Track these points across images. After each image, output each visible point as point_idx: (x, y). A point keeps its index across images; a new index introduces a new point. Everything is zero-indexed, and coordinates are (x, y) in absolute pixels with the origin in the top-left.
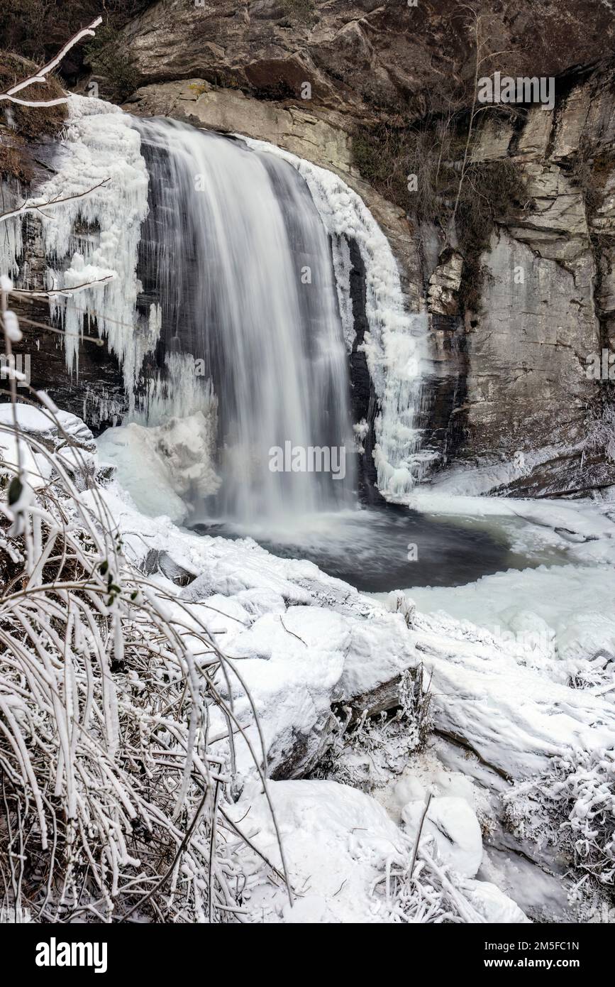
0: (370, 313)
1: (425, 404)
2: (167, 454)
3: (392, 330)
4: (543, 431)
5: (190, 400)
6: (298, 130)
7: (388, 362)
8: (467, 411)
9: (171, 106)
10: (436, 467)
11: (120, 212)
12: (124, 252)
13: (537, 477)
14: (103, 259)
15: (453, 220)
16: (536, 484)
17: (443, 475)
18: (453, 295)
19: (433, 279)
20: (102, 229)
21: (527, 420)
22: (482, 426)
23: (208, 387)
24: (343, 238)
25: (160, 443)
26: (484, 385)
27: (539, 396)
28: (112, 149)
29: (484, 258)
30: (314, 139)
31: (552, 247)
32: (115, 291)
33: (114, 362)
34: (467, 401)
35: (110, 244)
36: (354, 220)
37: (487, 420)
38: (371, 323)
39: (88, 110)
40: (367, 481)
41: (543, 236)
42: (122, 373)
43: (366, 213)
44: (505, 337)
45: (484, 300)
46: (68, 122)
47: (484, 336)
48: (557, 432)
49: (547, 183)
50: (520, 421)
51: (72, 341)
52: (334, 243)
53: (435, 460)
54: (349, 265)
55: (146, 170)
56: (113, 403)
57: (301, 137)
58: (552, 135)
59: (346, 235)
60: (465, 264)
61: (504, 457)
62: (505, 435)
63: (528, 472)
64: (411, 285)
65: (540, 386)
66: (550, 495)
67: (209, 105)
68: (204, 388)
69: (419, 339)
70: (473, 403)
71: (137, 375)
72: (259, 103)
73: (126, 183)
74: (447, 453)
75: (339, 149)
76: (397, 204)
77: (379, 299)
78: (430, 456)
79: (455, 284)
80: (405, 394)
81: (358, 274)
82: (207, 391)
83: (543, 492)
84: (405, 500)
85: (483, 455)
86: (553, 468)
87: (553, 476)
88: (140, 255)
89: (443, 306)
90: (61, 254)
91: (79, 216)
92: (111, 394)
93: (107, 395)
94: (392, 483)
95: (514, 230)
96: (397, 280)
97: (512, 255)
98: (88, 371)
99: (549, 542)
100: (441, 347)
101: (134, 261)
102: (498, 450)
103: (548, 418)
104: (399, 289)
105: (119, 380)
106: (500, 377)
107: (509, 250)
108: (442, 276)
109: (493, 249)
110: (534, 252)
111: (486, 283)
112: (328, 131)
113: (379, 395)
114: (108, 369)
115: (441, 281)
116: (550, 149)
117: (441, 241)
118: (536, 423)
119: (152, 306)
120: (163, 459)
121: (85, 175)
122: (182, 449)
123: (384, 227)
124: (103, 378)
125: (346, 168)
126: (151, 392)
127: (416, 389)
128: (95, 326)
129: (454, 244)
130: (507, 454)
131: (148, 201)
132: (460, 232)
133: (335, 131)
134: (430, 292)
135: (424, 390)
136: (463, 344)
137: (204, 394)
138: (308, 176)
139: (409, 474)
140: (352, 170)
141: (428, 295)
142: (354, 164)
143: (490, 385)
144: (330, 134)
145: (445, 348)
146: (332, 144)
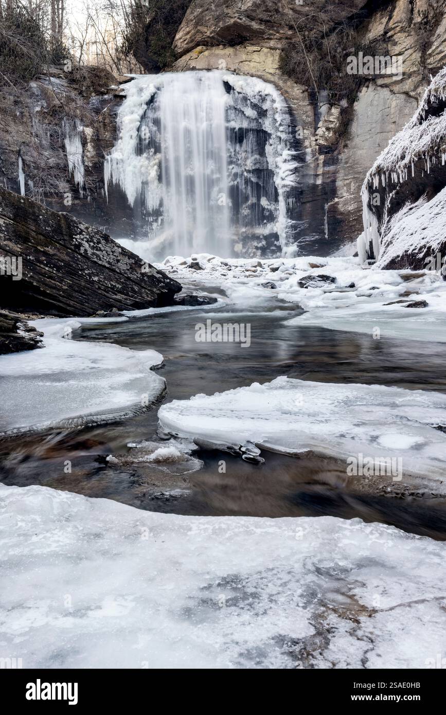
6: (248, 57)
8: (337, 203)
9: (185, 64)
18: (334, 131)
19: (320, 124)
22: (349, 212)
26: (348, 185)
29: (356, 103)
31: (400, 85)
34: (337, 197)
37: (351, 208)
41: (395, 79)
44: (364, 151)
47: (351, 153)
57: (250, 61)
60: (342, 110)
70: (341, 197)
75: (273, 62)
78: (316, 237)
79: (335, 124)
89: (326, 140)
95: (378, 81)
97: (375, 97)
106: (359, 177)
107: (373, 94)
109: (362, 97)
110: (391, 91)
112: (268, 53)
115: (326, 124)
125: (272, 71)
133: (273, 52)
134: (317, 133)
136: (336, 161)
140: (277, 71)
141: (315, 135)
142: (280, 68)
143: (352, 184)
144: (269, 54)
145: (324, 166)
146: (270, 59)
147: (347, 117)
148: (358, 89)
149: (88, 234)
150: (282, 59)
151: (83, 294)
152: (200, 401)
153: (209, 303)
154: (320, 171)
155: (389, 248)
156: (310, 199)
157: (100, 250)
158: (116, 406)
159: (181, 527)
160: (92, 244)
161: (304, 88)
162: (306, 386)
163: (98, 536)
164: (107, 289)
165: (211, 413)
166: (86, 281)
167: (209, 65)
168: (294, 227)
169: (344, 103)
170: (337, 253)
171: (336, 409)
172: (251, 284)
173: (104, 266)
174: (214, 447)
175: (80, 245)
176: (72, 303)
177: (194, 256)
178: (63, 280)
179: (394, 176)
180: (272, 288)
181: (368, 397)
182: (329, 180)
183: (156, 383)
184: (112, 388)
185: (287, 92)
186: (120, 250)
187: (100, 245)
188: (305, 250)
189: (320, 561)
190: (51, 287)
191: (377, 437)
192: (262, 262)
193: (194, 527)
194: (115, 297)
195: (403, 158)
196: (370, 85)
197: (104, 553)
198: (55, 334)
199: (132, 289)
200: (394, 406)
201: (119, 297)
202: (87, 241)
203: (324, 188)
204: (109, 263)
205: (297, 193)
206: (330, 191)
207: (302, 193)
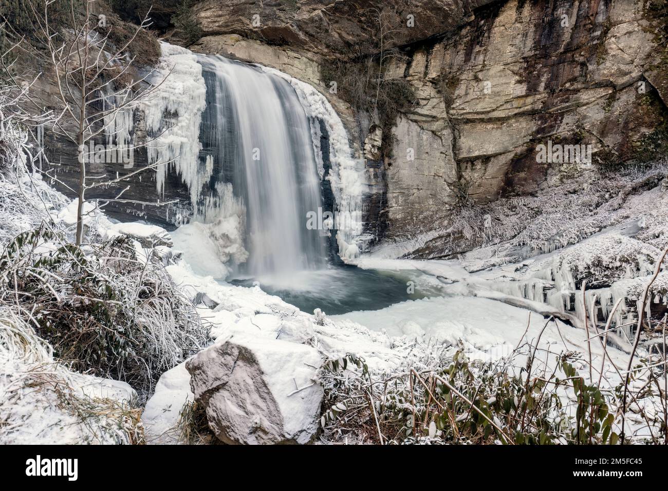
0: (332, 159)
1: (364, 208)
2: (216, 239)
3: (344, 168)
4: (429, 222)
5: (230, 208)
6: (291, 62)
7: (343, 186)
8: (388, 212)
9: (220, 48)
10: (372, 243)
11: (190, 107)
12: (192, 128)
13: (428, 248)
14: (179, 132)
15: (376, 110)
16: (427, 252)
17: (377, 247)
18: (378, 149)
19: (367, 141)
20: (179, 115)
21: (421, 217)
22: (397, 220)
23: (240, 201)
24: (316, 119)
25: (212, 233)
26: (397, 198)
27: (426, 204)
28: (186, 73)
29: (394, 129)
30: (300, 67)
31: (429, 124)
32: (186, 149)
33: (185, 187)
34: (387, 207)
35: (184, 124)
36: (322, 110)
37: (399, 217)
38: (333, 164)
39: (172, 52)
40: (333, 252)
41: (424, 119)
42: (190, 194)
43: (329, 106)
44: (406, 172)
45: (394, 152)
46: (161, 59)
47: (395, 171)
48: (437, 223)
49: (425, 91)
50: (417, 217)
51: (161, 178)
52: (311, 122)
53: (372, 239)
54: (320, 134)
55: (205, 85)
56: (184, 210)
57: (292, 66)
58: (427, 67)
59: (318, 118)
60: (383, 133)
61: (409, 237)
62: (409, 225)
63: (423, 245)
64: (355, 144)
65: (427, 198)
66: (435, 257)
67: (241, 49)
68: (238, 201)
69: (360, 173)
70: (391, 207)
71: (199, 194)
72: (269, 47)
73: (193, 91)
74: (378, 235)
75: (313, 73)
76: (346, 101)
77: (337, 152)
78: (369, 237)
79: (379, 143)
80: (353, 203)
81: (325, 138)
82: (240, 203)
83: (431, 256)
84: (355, 262)
85: (398, 236)
86: (436, 242)
87: (436, 247)
88: (201, 129)
89: (373, 155)
90: (155, 129)
91: (166, 109)
92: (183, 205)
93: (181, 206)
94: (347, 253)
95: (409, 115)
96: (347, 141)
97: (408, 128)
98: (170, 192)
99: (433, 284)
100: (372, 177)
101: (197, 133)
102: (406, 233)
103: (432, 215)
104: (348, 146)
105: (188, 198)
106: (405, 192)
107: (407, 125)
108: (371, 139)
109: (398, 125)
110: (420, 127)
111: (395, 143)
112: (308, 62)
113: (338, 203)
114: (182, 191)
115: (371, 141)
116: (426, 74)
117: (370, 120)
118: (425, 218)
119: (208, 157)
120: (214, 242)
121: (170, 87)
122: (225, 236)
123: (339, 113)
124: (179, 196)
125: (317, 82)
126: (207, 204)
127: (359, 200)
128: (174, 168)
129: (377, 122)
130: (411, 235)
131: (206, 101)
132: (380, 116)
133: (311, 63)
134: (365, 148)
135: (364, 201)
136: (384, 176)
137: (238, 205)
138: (296, 87)
139: (357, 248)
140: (321, 83)
141: (363, 149)
143: (400, 198)
144: (308, 64)
145: (375, 178)
146: (311, 70)
147: (387, 139)
148: (394, 118)
161: (348, 105)
167: (250, 57)
182: (381, 191)
185: (336, 106)
196: (403, 117)
206: (382, 200)
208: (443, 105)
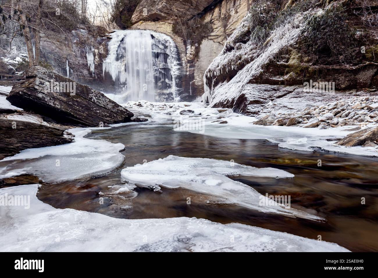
8: (194, 82)
9: (136, 27)
18: (193, 55)
19: (187, 52)
22: (199, 85)
29: (201, 45)
30: (164, 27)
31: (217, 39)
41: (214, 37)
44: (204, 63)
45: (200, 55)
47: (200, 63)
57: (161, 27)
58: (220, 13)
60: (195, 47)
64: (182, 54)
69: (182, 66)
70: (196, 80)
72: (153, 22)
79: (193, 52)
89: (190, 58)
95: (209, 37)
107: (207, 42)
108: (190, 51)
109: (203, 43)
110: (214, 41)
112: (168, 25)
116: (220, 16)
123: (176, 43)
125: (170, 32)
136: (194, 66)
140: (172, 32)
141: (186, 56)
142: (172, 31)
143: (200, 75)
145: (189, 68)
146: (168, 27)
147: (198, 50)
148: (202, 40)
149: (95, 93)
150: (173, 27)
151: (93, 118)
152: (138, 167)
153: (145, 121)
154: (188, 70)
155: (214, 100)
156: (184, 80)
157: (100, 100)
158: (104, 169)
159: (127, 224)
160: (97, 98)
161: (182, 38)
162: (180, 159)
163: (93, 230)
164: (103, 116)
165: (142, 172)
166: (94, 112)
167: (145, 28)
168: (179, 90)
169: (197, 45)
170: (195, 101)
171: (190, 169)
172: (162, 113)
173: (102, 107)
174: (143, 187)
175: (91, 98)
176: (88, 121)
177: (139, 101)
178: (84, 112)
179: (215, 73)
180: (170, 115)
181: (202, 163)
182: (191, 73)
183: (121, 158)
184: (103, 160)
185: (175, 40)
186: (108, 100)
187: (100, 98)
188: (183, 99)
189: (180, 236)
190: (79, 115)
191: (205, 181)
192: (166, 104)
193: (132, 224)
194: (106, 119)
195: (218, 66)
196: (206, 39)
197: (95, 238)
198: (80, 136)
199: (113, 115)
200: (212, 167)
201: (108, 119)
202: (95, 97)
203: (189, 76)
204: (104, 105)
205: (179, 77)
206: (192, 77)
207: (181, 77)
208: (223, 29)
